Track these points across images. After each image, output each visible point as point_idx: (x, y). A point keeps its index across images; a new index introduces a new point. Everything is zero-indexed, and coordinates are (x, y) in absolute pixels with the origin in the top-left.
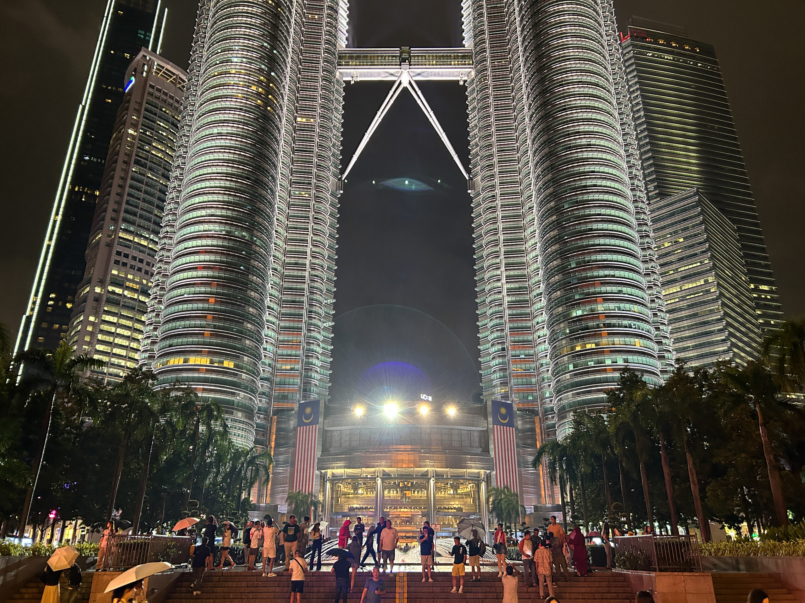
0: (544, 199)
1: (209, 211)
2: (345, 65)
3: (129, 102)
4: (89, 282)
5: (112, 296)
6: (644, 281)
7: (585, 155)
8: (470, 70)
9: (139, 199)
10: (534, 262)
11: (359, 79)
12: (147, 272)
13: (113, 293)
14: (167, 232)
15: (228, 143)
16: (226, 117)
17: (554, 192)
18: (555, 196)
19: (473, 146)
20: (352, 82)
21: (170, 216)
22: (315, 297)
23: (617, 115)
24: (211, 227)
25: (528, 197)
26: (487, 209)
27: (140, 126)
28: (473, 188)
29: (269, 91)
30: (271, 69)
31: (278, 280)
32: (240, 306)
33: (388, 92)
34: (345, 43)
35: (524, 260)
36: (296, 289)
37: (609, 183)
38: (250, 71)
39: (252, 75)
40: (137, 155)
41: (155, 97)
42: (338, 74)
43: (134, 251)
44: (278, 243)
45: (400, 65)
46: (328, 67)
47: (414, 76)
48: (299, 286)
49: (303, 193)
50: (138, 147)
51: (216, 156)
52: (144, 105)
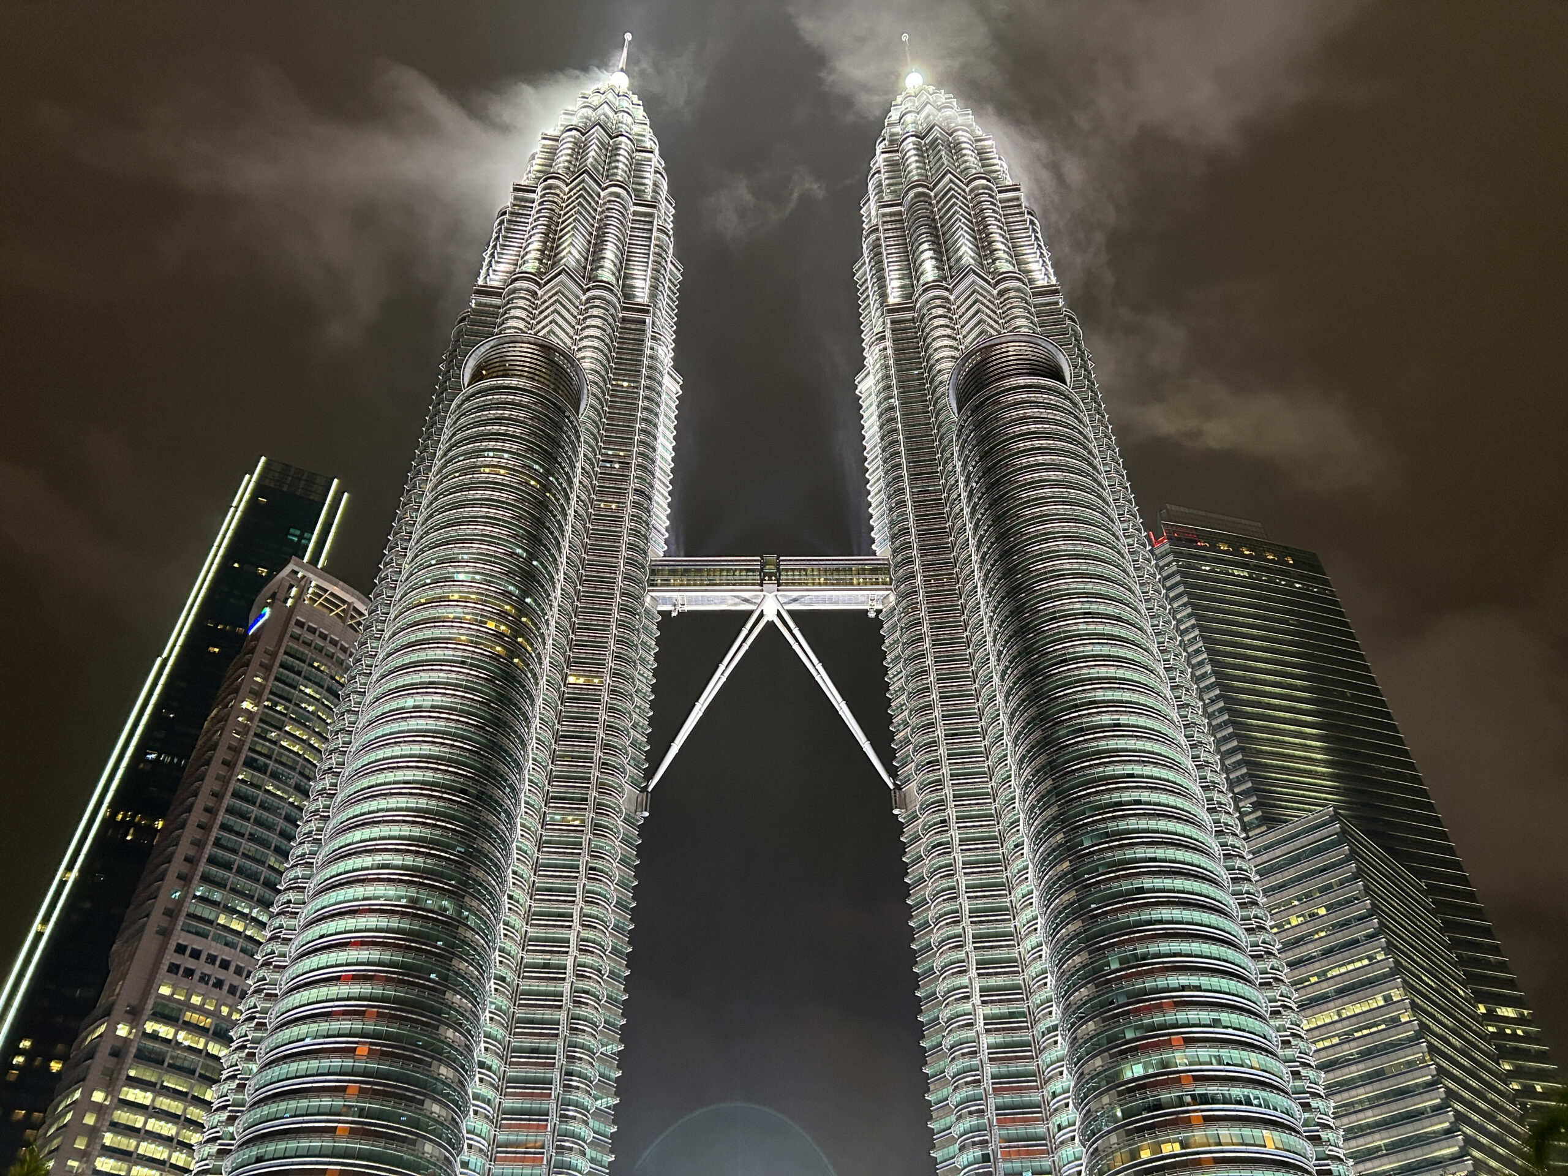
0: (1043, 828)
1: (379, 859)
2: (662, 585)
3: (252, 651)
4: (107, 1013)
5: (150, 1044)
6: (1261, 999)
7: (1112, 744)
8: (887, 593)
9: (242, 835)
10: (1035, 959)
11: (686, 608)
12: (232, 990)
13: (154, 1036)
14: (289, 902)
15: (431, 724)
16: (434, 676)
17: (1061, 814)
18: (1063, 821)
19: (899, 725)
20: (674, 614)
21: (298, 869)
22: (580, 1039)
23: (1162, 672)
24: (380, 890)
25: (1012, 824)
26: (934, 847)
27: (266, 695)
28: (903, 805)
29: (518, 629)
30: (525, 593)
31: (504, 1003)
32: (420, 1061)
33: (740, 631)
34: (663, 548)
35: (1014, 953)
36: (542, 1022)
37: (1164, 798)
38: (487, 595)
39: (489, 602)
40: (251, 749)
41: (304, 642)
42: (648, 599)
43: (214, 944)
44: (512, 922)
45: (761, 584)
46: (632, 589)
47: (785, 603)
48: (548, 1015)
49: (570, 818)
50: (256, 735)
51: (406, 749)
52: (281, 657)
